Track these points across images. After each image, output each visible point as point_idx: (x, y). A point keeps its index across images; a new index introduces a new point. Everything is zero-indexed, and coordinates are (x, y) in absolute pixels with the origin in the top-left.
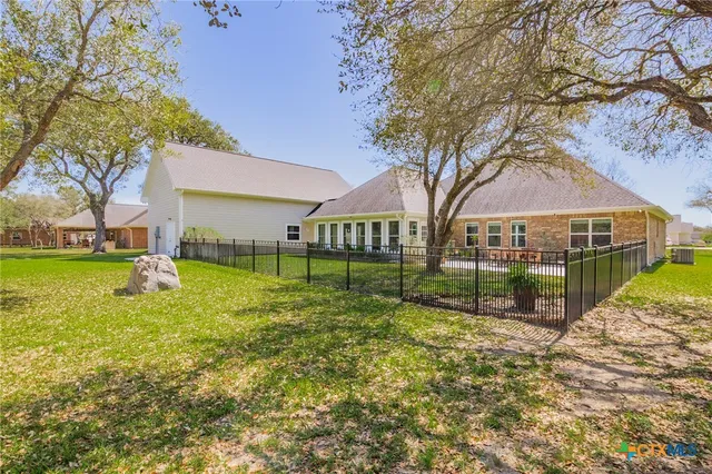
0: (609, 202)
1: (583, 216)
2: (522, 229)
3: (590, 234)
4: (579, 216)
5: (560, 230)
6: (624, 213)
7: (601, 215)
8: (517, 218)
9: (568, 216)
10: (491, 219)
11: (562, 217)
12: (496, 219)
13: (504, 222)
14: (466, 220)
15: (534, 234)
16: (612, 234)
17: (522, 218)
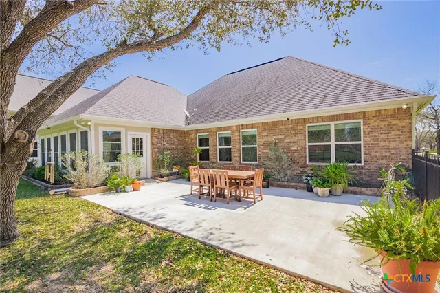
0: (356, 97)
1: (322, 119)
2: (253, 140)
3: (333, 143)
4: (318, 119)
5: (295, 139)
6: (378, 112)
7: (346, 116)
8: (246, 126)
9: (305, 121)
10: (220, 129)
11: (297, 122)
12: (226, 128)
13: (233, 132)
14: (197, 131)
15: (266, 146)
16: (362, 142)
17: (252, 126)
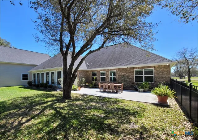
0: (152, 61)
1: (140, 68)
2: (114, 74)
3: (144, 76)
4: (138, 68)
5: (130, 74)
6: (159, 66)
7: (148, 67)
8: (112, 70)
9: (134, 68)
10: (101, 70)
11: (131, 68)
12: (104, 70)
13: (106, 71)
14: (92, 71)
15: (119, 76)
16: (154, 75)
17: (114, 69)
